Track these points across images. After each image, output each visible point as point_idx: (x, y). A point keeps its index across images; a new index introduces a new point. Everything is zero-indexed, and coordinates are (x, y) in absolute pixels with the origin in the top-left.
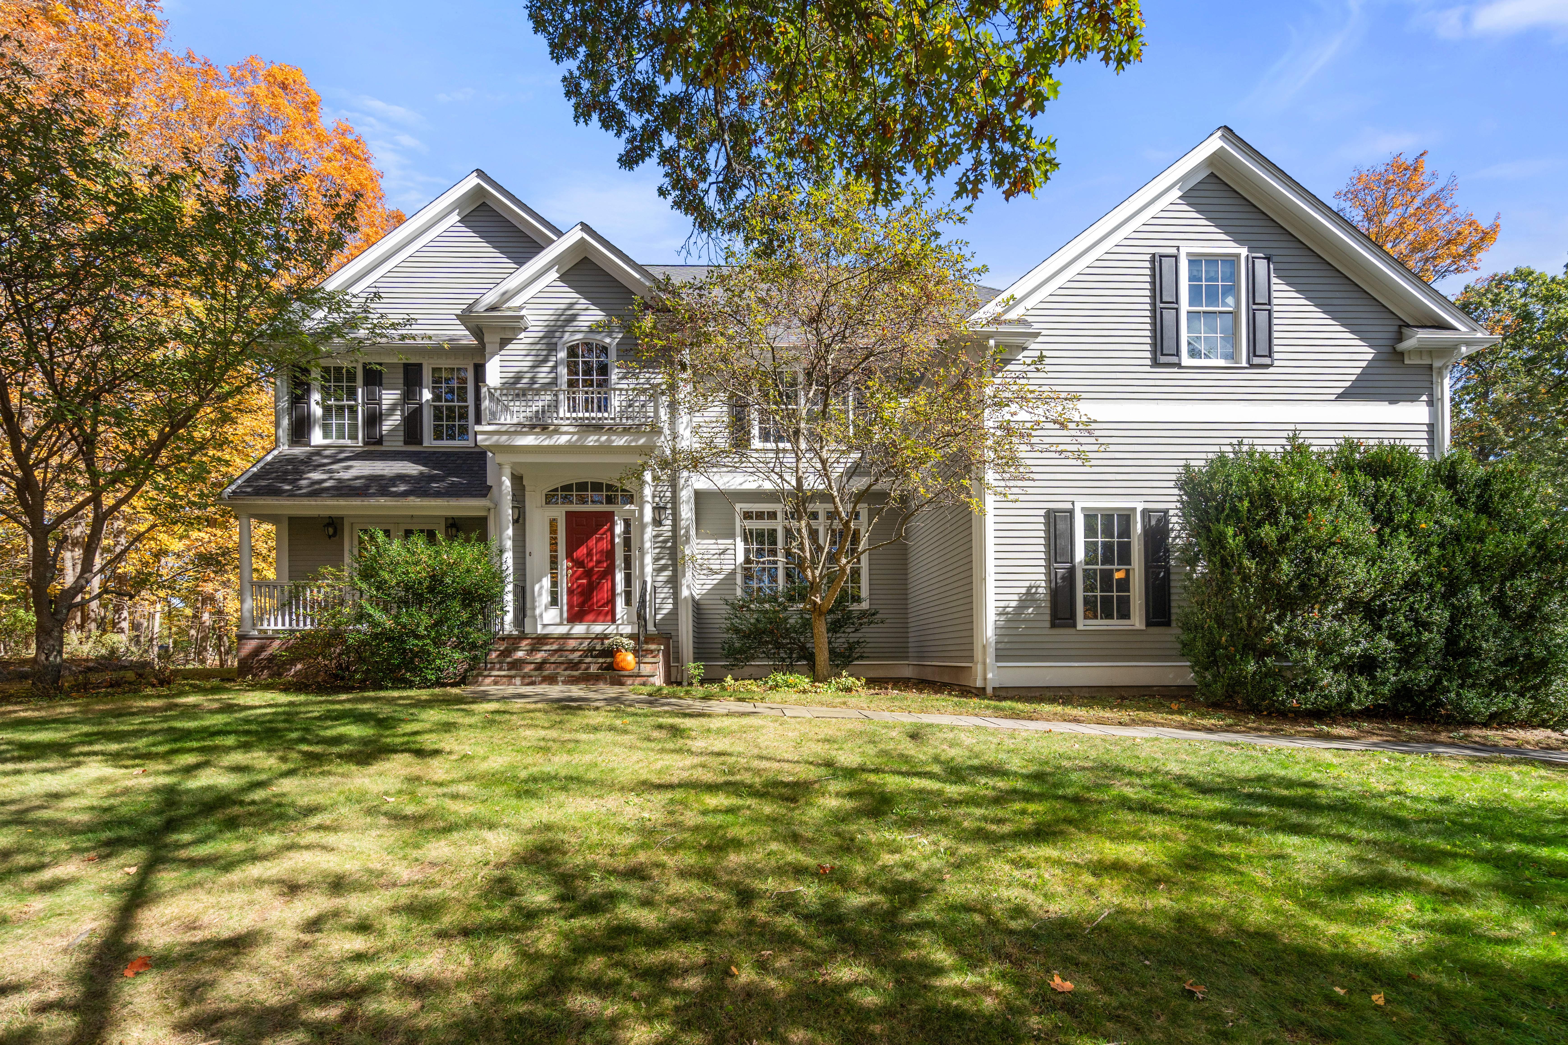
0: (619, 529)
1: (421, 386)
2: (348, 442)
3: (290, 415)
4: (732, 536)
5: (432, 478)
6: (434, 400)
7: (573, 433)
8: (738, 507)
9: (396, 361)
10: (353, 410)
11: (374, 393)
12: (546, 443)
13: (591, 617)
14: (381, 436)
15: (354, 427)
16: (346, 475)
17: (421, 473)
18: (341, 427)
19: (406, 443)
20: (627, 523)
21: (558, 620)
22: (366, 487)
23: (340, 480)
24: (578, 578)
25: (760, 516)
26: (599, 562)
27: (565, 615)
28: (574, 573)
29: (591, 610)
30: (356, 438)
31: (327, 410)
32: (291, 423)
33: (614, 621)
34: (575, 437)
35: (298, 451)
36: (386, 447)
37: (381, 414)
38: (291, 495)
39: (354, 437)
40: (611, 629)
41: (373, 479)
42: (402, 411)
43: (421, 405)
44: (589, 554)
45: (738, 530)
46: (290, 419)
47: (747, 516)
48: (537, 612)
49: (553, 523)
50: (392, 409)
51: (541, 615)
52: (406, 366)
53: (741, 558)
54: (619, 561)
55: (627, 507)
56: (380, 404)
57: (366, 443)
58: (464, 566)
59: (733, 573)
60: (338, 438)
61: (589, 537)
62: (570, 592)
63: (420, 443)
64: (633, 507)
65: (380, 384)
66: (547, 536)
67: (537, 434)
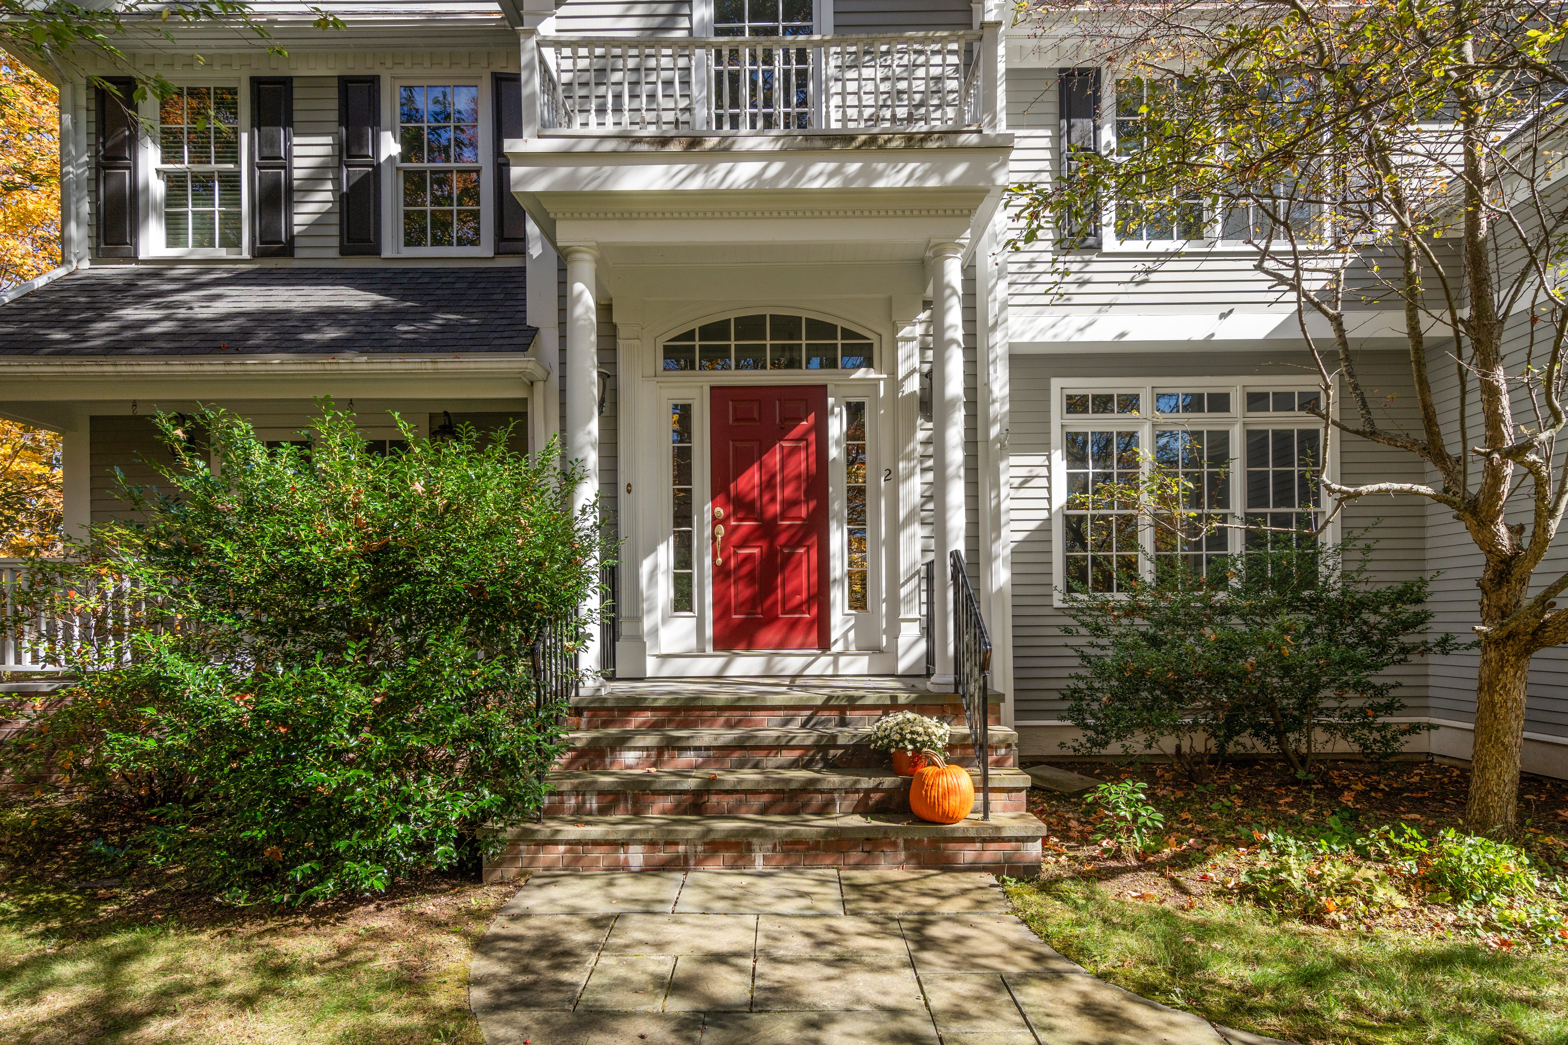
0: (837, 427)
1: (376, 123)
2: (222, 253)
3: (94, 193)
4: (1044, 447)
5: (400, 316)
6: (405, 157)
7: (768, 156)
8: (1057, 385)
9: (321, 71)
10: (231, 182)
11: (273, 142)
12: (696, 184)
13: (771, 635)
14: (291, 238)
15: (232, 220)
16: (202, 312)
17: (377, 306)
18: (204, 222)
19: (344, 252)
20: (855, 411)
21: (692, 642)
22: (245, 333)
23: (187, 322)
24: (743, 545)
25: (1103, 403)
26: (790, 504)
27: (709, 632)
28: (731, 531)
29: (770, 620)
30: (238, 244)
31: (175, 182)
32: (96, 212)
33: (824, 644)
34: (776, 167)
35: (110, 270)
36: (303, 258)
37: (290, 189)
38: (63, 351)
39: (231, 241)
40: (822, 665)
41: (262, 318)
42: (337, 180)
43: (377, 168)
44: (768, 485)
45: (1056, 436)
46: (95, 203)
47: (1076, 405)
48: (647, 624)
49: (684, 413)
50: (314, 180)
51: (655, 632)
52: (345, 83)
53: (1060, 497)
54: (838, 504)
55: (861, 373)
56: (288, 168)
57: (257, 254)
58: (478, 518)
59: (1046, 527)
60: (199, 244)
61: (766, 447)
62: (721, 574)
63: (376, 251)
64: (872, 374)
65: (289, 123)
66: (667, 444)
67: (671, 159)
